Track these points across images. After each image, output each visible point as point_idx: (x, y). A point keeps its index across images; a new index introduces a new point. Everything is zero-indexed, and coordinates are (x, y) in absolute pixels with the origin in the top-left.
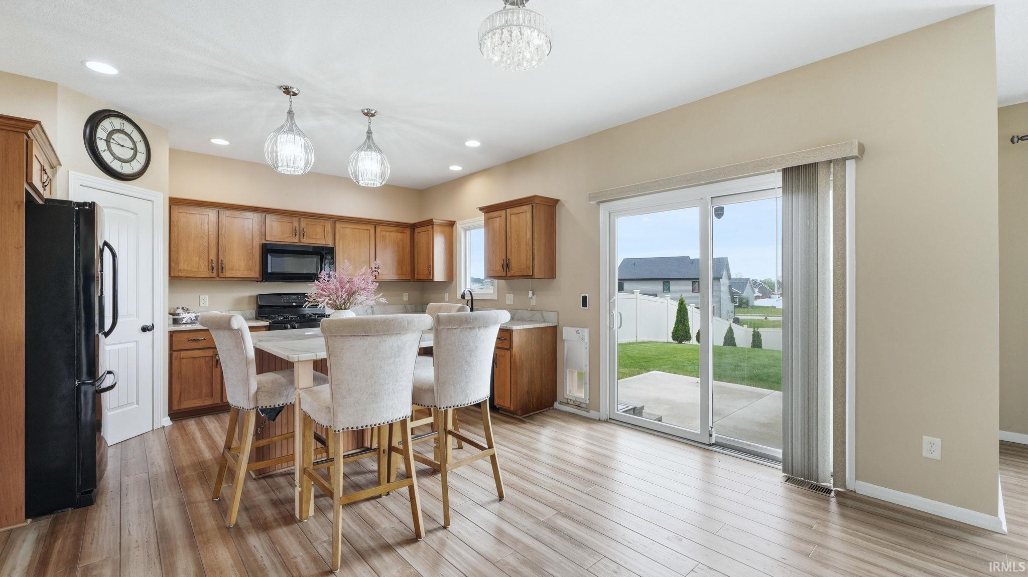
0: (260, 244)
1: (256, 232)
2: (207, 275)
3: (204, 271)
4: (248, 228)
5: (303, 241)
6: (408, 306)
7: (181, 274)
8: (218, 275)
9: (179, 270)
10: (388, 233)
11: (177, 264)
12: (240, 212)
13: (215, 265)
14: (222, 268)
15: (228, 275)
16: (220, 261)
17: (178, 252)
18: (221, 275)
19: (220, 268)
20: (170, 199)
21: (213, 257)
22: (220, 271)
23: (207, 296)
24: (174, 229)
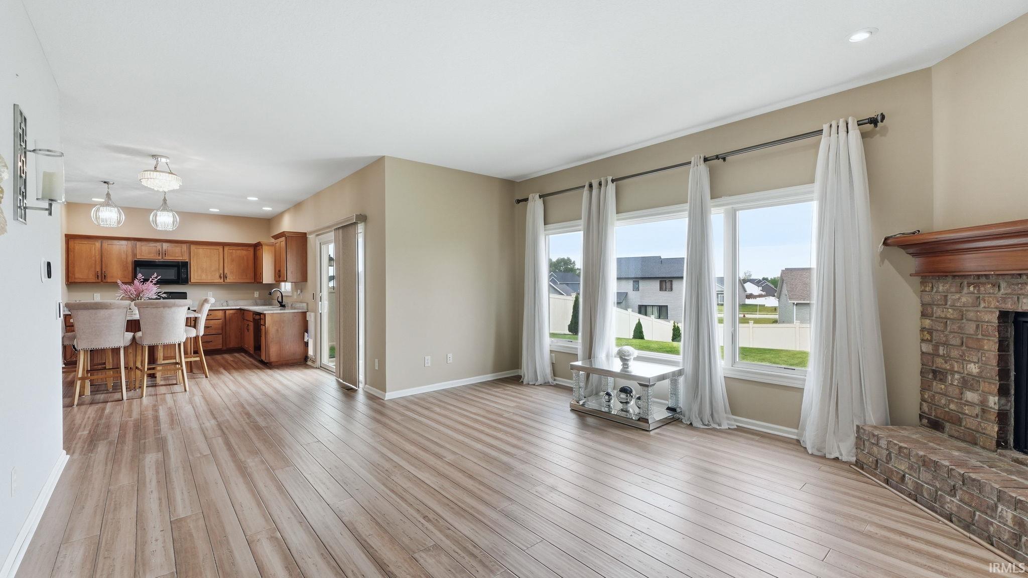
0: (132, 261)
1: (130, 253)
2: (95, 281)
3: (92, 278)
4: (124, 251)
5: (164, 258)
6: (258, 301)
7: (76, 281)
8: (102, 281)
9: (75, 278)
10: (234, 251)
11: (74, 274)
12: (117, 241)
13: (99, 274)
14: (105, 276)
15: (109, 281)
16: (103, 272)
17: (74, 267)
18: (104, 281)
19: (103, 276)
20: (66, 236)
21: (98, 269)
22: (103, 278)
23: (99, 294)
24: (71, 254)
